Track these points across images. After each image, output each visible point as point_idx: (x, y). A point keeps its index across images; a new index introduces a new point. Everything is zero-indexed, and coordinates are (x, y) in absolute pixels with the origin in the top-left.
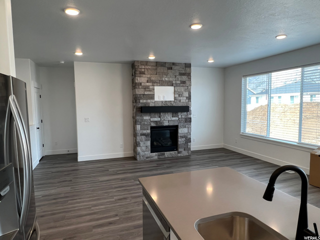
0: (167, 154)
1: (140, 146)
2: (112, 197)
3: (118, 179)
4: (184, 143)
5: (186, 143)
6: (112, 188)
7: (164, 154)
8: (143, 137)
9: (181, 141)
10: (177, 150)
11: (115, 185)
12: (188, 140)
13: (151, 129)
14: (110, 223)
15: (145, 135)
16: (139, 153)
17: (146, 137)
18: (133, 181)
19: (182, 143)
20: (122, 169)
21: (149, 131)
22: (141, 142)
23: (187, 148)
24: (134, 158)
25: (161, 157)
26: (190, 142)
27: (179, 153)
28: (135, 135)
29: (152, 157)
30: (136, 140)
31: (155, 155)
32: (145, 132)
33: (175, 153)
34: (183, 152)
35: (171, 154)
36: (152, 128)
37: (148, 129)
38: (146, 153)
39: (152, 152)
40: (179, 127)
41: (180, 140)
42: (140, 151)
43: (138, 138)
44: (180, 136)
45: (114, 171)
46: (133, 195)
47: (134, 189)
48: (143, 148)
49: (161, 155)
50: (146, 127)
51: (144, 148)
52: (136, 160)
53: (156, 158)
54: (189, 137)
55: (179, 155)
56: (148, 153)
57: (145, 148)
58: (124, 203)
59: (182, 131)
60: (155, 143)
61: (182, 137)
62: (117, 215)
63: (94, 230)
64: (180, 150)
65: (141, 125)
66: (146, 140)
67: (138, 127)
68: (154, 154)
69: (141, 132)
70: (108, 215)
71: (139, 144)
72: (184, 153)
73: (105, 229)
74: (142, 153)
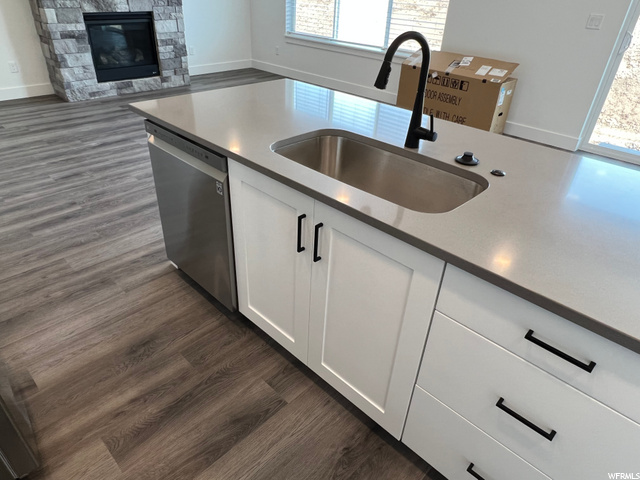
0: (139, 84)
1: (66, 66)
2: (46, 175)
3: (40, 141)
4: (172, 57)
5: (176, 57)
6: (34, 161)
7: (130, 85)
8: (71, 43)
9: (164, 52)
10: (158, 74)
11: (40, 154)
12: (180, 51)
13: (85, 20)
14: (67, 218)
15: (73, 37)
16: (69, 85)
17: (78, 41)
18: (79, 142)
19: (167, 56)
20: (37, 121)
21: (82, 27)
22: (66, 56)
23: (181, 70)
24: (58, 98)
25: (125, 91)
26: (185, 54)
27: (164, 80)
28: (45, 37)
29: (104, 92)
30: (52, 52)
31: (109, 88)
32: (71, 28)
33: (156, 81)
34: (173, 77)
35: (146, 83)
36: (87, 17)
37: (77, 22)
38: (87, 82)
39: (100, 80)
40: (156, 17)
41: (161, 49)
42: (71, 79)
43: (56, 44)
44: (162, 41)
45: (19, 128)
46: (92, 166)
47: (88, 156)
48: (76, 70)
49: (125, 88)
50: (72, 17)
51: (79, 71)
52: (67, 101)
53: (113, 93)
54: (181, 42)
55: (165, 85)
56: (92, 84)
57: (81, 70)
58: (77, 181)
59: (163, 28)
60: (103, 59)
61: (166, 43)
62: (73, 204)
63: (35, 234)
64: (165, 73)
65: (55, 8)
66: (80, 51)
67: (50, 14)
68: (107, 84)
69: (61, 27)
70: (52, 206)
71: (64, 60)
72: (176, 81)
73: (61, 227)
74: (76, 85)
